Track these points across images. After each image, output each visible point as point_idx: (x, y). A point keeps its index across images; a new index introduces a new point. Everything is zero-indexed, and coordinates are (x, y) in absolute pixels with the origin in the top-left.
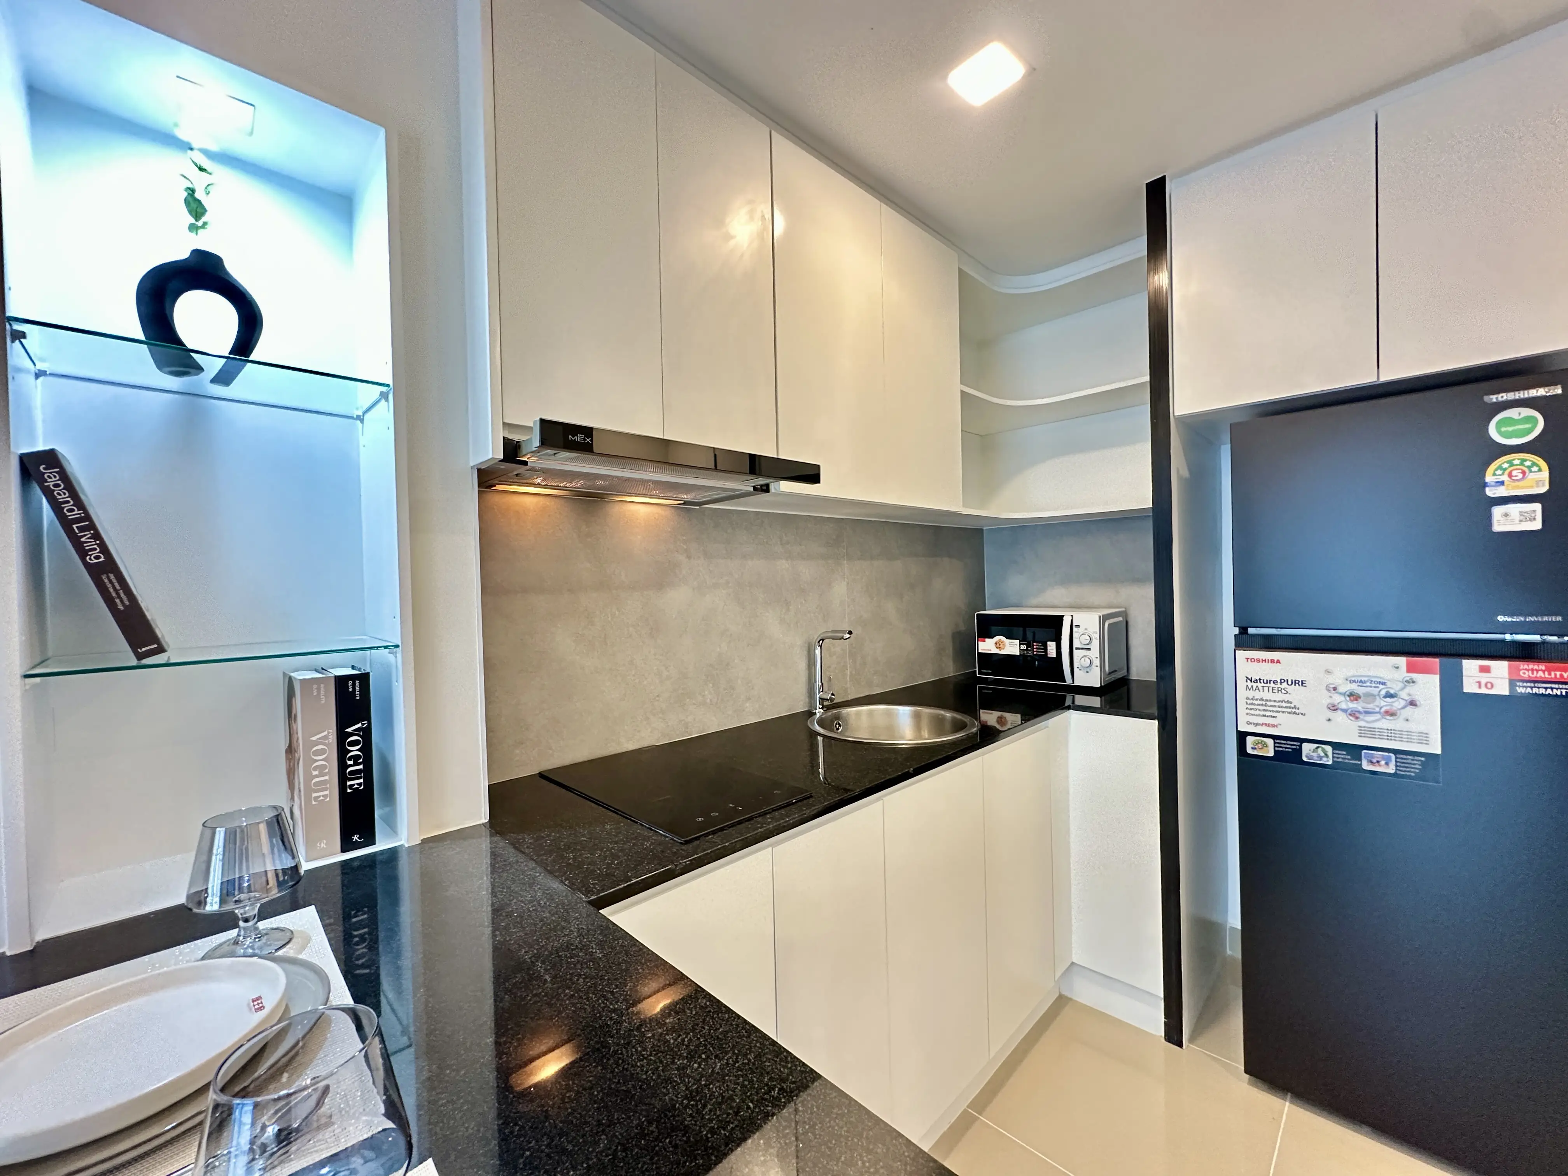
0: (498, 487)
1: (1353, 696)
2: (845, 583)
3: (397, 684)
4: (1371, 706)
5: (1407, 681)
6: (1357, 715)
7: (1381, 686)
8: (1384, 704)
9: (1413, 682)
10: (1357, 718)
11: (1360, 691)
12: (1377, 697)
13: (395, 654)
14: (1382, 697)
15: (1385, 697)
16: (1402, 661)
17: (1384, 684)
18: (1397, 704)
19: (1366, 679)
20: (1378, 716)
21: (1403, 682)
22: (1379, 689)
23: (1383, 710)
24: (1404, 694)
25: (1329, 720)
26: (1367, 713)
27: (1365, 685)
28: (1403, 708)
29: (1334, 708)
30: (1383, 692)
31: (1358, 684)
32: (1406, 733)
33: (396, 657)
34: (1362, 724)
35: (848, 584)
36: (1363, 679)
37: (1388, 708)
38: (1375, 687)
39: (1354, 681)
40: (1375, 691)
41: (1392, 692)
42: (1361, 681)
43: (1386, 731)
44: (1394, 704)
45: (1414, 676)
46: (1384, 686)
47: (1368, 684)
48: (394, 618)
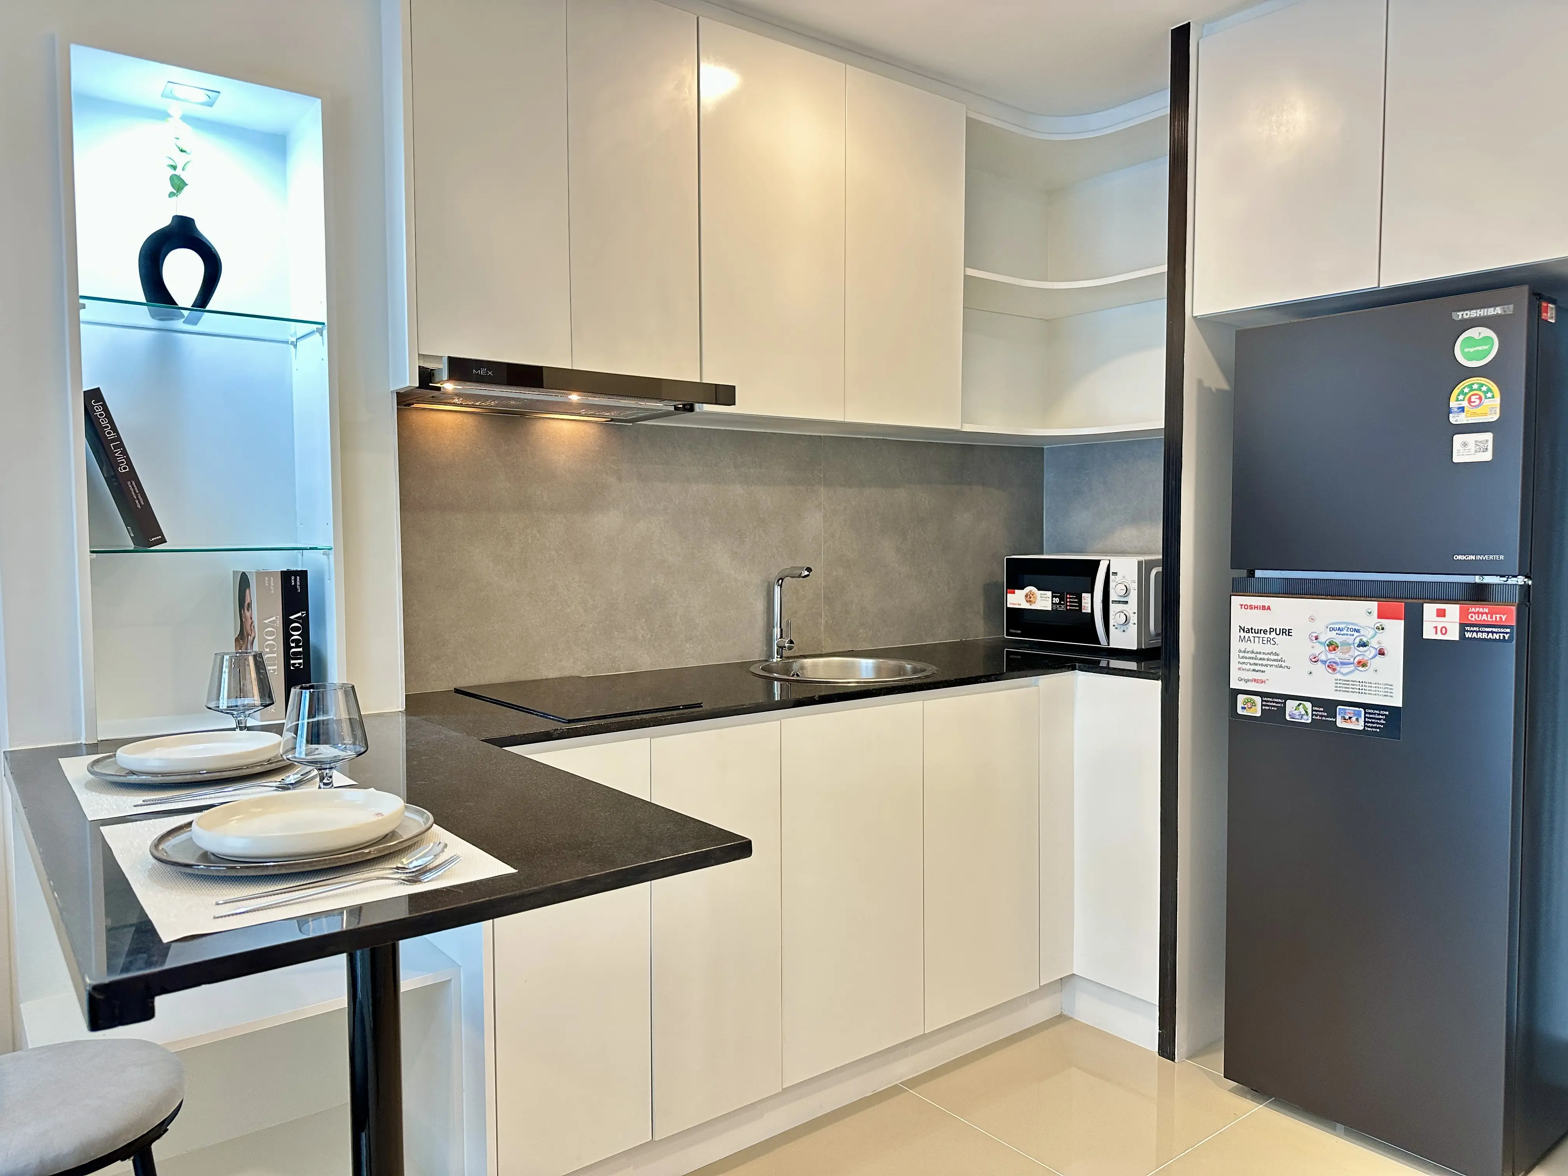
0: (415, 405)
1: (1332, 646)
2: (822, 514)
3: (329, 581)
4: (1347, 656)
5: (1378, 628)
6: (1335, 666)
7: (1356, 634)
8: (1357, 653)
9: (1383, 629)
10: (1334, 670)
11: (1338, 639)
12: (1352, 646)
13: (328, 555)
14: (1356, 645)
15: (1359, 646)
16: (1373, 606)
17: (1358, 631)
18: (1369, 652)
19: (1343, 626)
20: (1352, 667)
21: (1374, 629)
22: (1354, 637)
23: (1356, 660)
24: (1374, 643)
25: (1311, 673)
26: (1343, 664)
27: (1342, 633)
28: (1374, 657)
29: (1315, 660)
30: (1357, 641)
31: (1337, 632)
32: (1374, 685)
33: (328, 558)
34: (1338, 676)
35: (825, 515)
36: (1341, 626)
37: (1360, 658)
38: (1350, 635)
39: (1333, 629)
40: (1350, 639)
41: (1365, 640)
42: (1339, 629)
43: (1358, 683)
44: (1366, 654)
45: (1384, 622)
46: (1358, 634)
47: (1345, 632)
48: (327, 524)
